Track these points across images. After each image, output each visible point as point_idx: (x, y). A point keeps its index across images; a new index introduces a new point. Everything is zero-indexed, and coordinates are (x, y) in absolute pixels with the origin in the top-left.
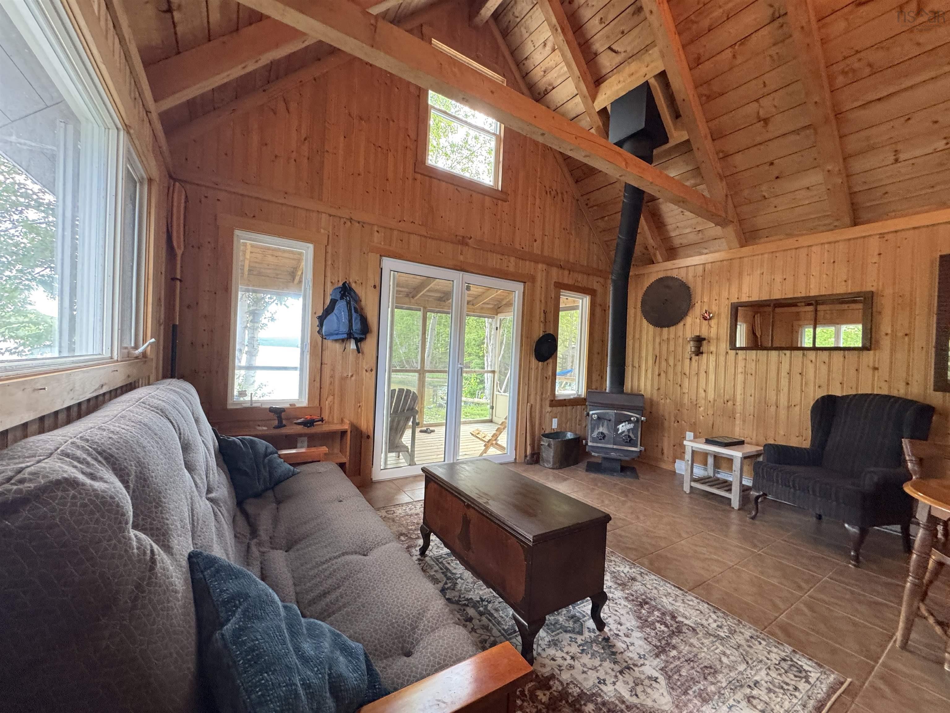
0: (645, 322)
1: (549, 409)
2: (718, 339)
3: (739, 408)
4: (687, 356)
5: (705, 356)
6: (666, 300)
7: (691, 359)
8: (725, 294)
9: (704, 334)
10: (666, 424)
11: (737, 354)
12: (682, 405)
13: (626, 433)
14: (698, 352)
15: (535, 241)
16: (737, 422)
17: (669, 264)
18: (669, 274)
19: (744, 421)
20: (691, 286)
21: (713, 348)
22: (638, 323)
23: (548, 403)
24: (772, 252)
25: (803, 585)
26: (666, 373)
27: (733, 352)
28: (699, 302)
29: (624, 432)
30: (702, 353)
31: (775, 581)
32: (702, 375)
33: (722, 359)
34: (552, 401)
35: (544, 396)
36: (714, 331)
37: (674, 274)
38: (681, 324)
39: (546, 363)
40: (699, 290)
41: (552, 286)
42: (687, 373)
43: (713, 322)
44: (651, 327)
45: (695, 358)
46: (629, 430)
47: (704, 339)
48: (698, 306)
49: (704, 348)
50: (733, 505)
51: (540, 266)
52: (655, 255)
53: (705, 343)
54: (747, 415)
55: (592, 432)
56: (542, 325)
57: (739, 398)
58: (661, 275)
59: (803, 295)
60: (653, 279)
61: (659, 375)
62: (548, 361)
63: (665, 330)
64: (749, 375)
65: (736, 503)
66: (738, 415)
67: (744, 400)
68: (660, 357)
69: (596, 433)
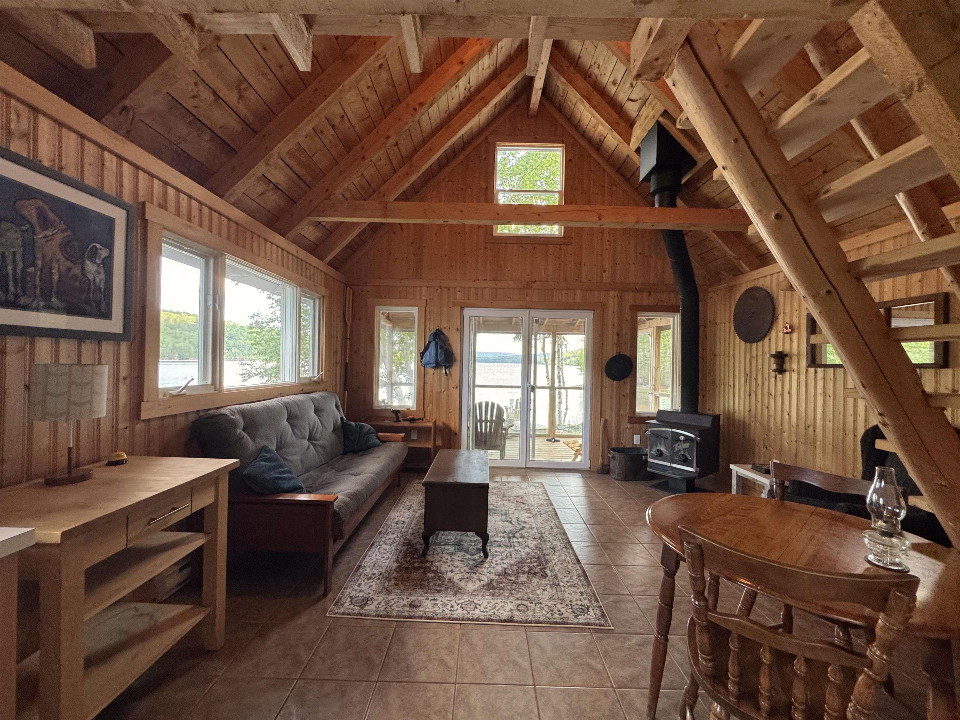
0: (737, 338)
2: (799, 355)
3: (819, 435)
4: (773, 374)
5: (787, 374)
6: (753, 313)
7: (776, 378)
9: (787, 350)
10: (757, 450)
11: (817, 372)
12: (769, 429)
13: (681, 453)
14: (781, 370)
15: (605, 271)
16: (818, 451)
17: (756, 274)
18: (756, 284)
19: (824, 451)
20: (775, 296)
21: (794, 366)
22: (732, 338)
26: (756, 393)
27: (812, 370)
28: (782, 313)
29: (680, 451)
30: (785, 371)
32: (786, 396)
33: (803, 377)
34: (632, 417)
36: (795, 345)
37: (760, 283)
38: (766, 340)
39: (622, 382)
40: (782, 302)
41: (627, 311)
42: (773, 394)
43: (795, 336)
44: (743, 343)
45: (779, 376)
46: (684, 450)
47: (786, 355)
48: (781, 317)
49: (787, 366)
51: (612, 293)
52: (741, 266)
53: (787, 359)
54: (827, 444)
55: (652, 447)
56: (615, 346)
57: (819, 423)
58: (750, 286)
60: (743, 289)
61: (750, 395)
62: (625, 380)
63: (754, 346)
64: (828, 397)
66: (818, 444)
67: (824, 426)
68: (750, 376)
69: (655, 449)
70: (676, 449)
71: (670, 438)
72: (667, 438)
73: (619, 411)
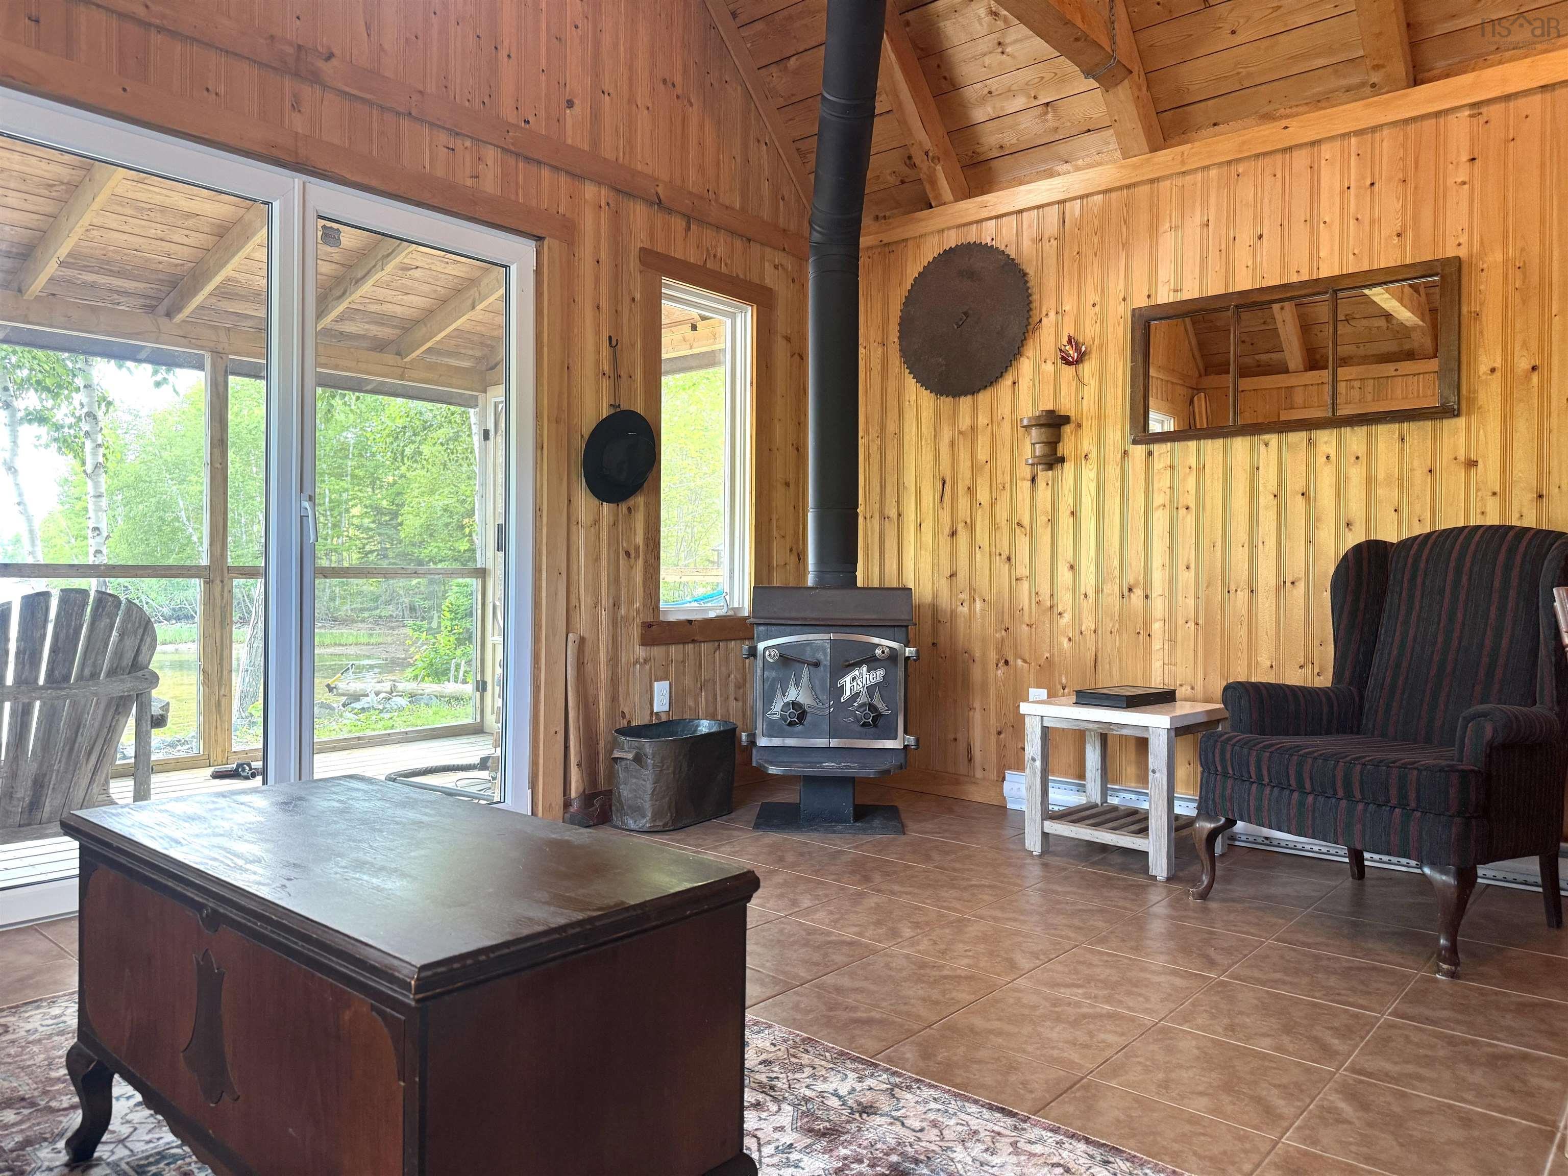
0: (911, 382)
1: (641, 652)
2: (1101, 417)
3: (1159, 606)
4: (1027, 472)
5: (1069, 467)
6: (966, 314)
7: (1033, 480)
8: (1116, 287)
9: (1066, 406)
10: (976, 673)
11: (1150, 453)
12: (1015, 612)
13: (863, 699)
14: (1052, 459)
15: (570, 104)
16: (1157, 645)
17: (971, 208)
18: (972, 236)
19: (1173, 641)
20: (1031, 271)
21: (1088, 444)
22: (892, 385)
23: (635, 632)
24: (1229, 163)
25: (1335, 1043)
26: (971, 526)
27: (1139, 451)
28: (1052, 314)
29: (857, 694)
30: (1062, 460)
31: (1263, 1046)
32: (1065, 520)
33: (1113, 471)
34: (650, 626)
35: (622, 612)
36: (1090, 392)
37: (988, 234)
38: (1007, 382)
39: (623, 507)
40: (1050, 282)
41: (633, 264)
42: (1026, 522)
43: (1088, 368)
44: (927, 397)
45: (1044, 476)
46: (870, 690)
47: (1066, 420)
48: (1048, 323)
49: (1066, 447)
50: (1153, 871)
51: (590, 191)
52: (933, 182)
53: (1067, 429)
54: (1181, 622)
55: (768, 701)
56: (605, 383)
57: (1158, 577)
58: (952, 240)
59: (1305, 277)
60: (930, 251)
61: (953, 534)
62: (631, 502)
63: (965, 402)
64: (1182, 511)
65: (1159, 866)
66: (1157, 627)
67: (1172, 580)
68: (954, 483)
69: (777, 707)
70: (847, 693)
71: (826, 660)
72: (817, 665)
73: (616, 605)
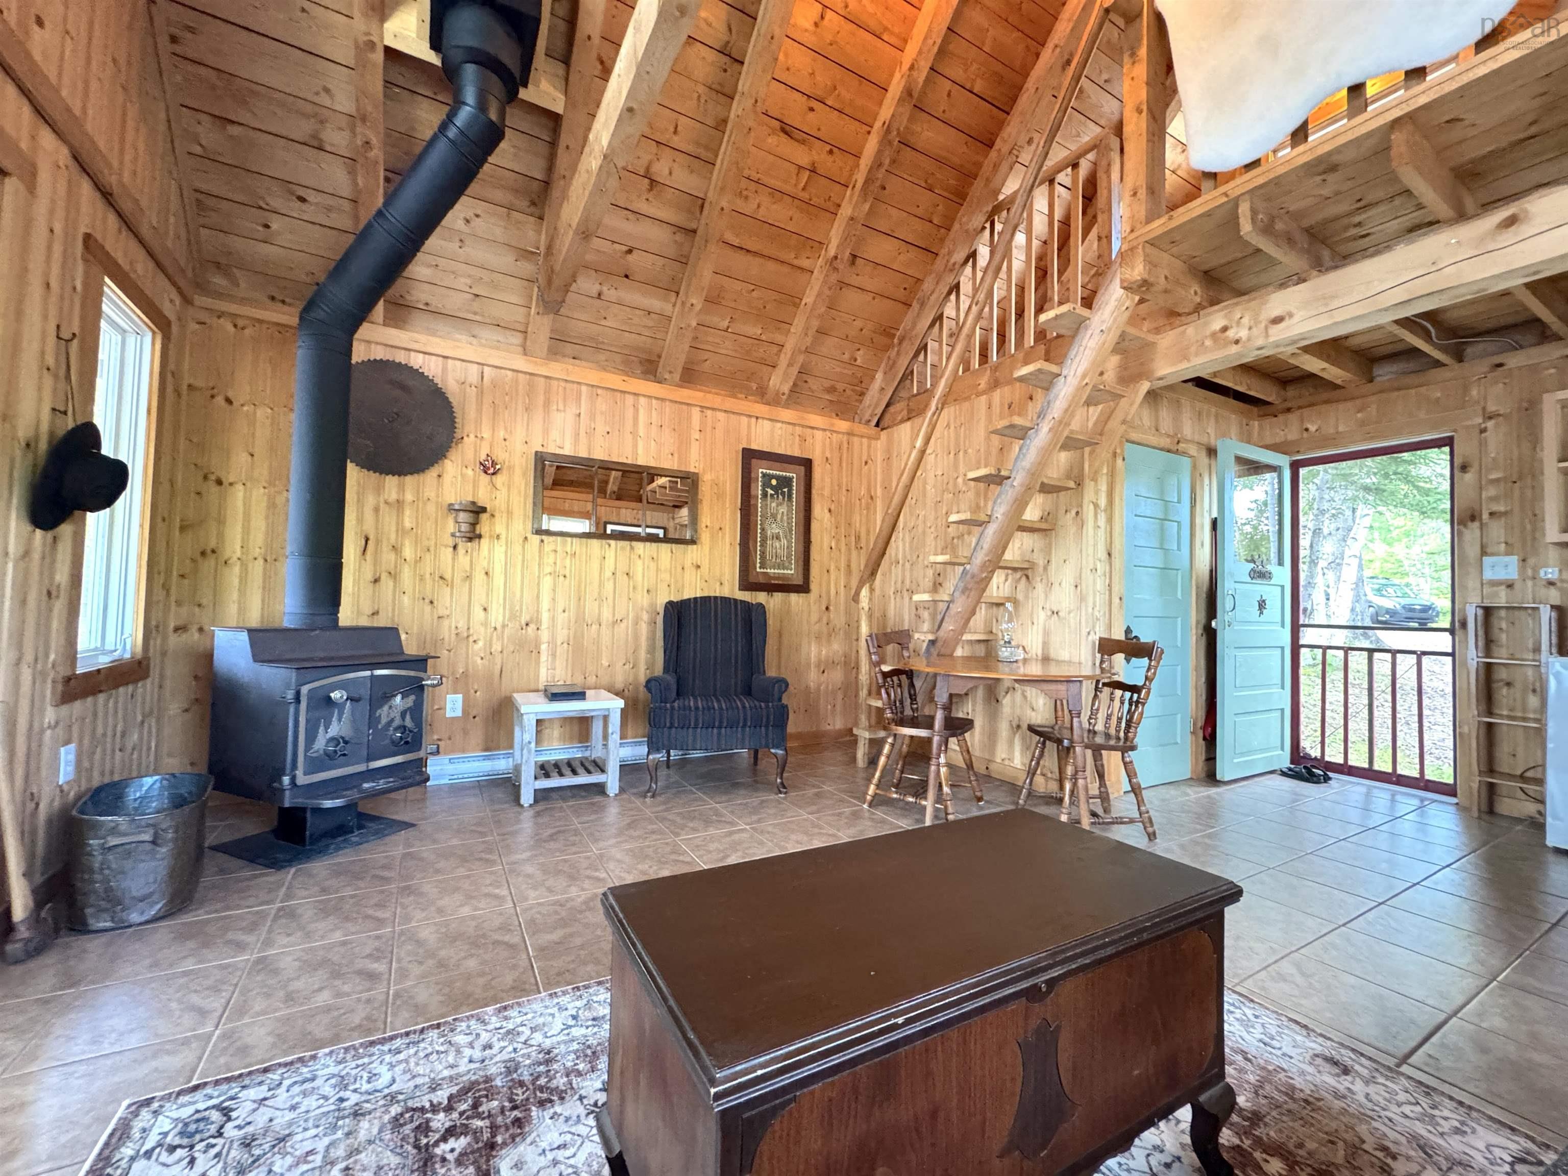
1: (55, 712)
2: (510, 513)
3: (545, 635)
4: (451, 542)
5: (485, 542)
6: (397, 414)
7: (455, 547)
8: (519, 434)
9: (483, 501)
11: (542, 541)
12: (436, 639)
14: (473, 536)
16: (543, 658)
18: (400, 357)
19: (554, 655)
20: (455, 401)
21: (499, 528)
23: (45, 690)
24: (593, 386)
26: (394, 576)
27: (538, 537)
28: (472, 436)
30: (480, 537)
32: (480, 579)
33: (517, 548)
36: (501, 495)
37: (418, 363)
38: (432, 473)
40: (471, 413)
42: (448, 576)
43: (499, 479)
45: (464, 546)
47: (484, 510)
48: (469, 441)
49: (484, 527)
53: (484, 517)
54: (559, 643)
57: (545, 617)
61: (376, 581)
63: (391, 481)
64: (561, 578)
66: (544, 647)
67: (554, 619)
68: (378, 542)
71: (367, 695)
72: (358, 700)
